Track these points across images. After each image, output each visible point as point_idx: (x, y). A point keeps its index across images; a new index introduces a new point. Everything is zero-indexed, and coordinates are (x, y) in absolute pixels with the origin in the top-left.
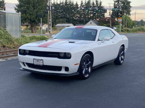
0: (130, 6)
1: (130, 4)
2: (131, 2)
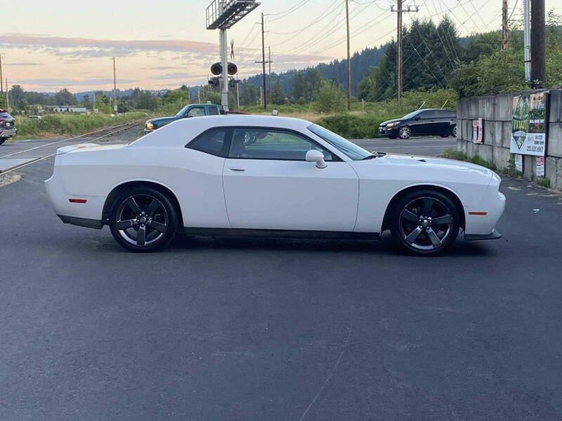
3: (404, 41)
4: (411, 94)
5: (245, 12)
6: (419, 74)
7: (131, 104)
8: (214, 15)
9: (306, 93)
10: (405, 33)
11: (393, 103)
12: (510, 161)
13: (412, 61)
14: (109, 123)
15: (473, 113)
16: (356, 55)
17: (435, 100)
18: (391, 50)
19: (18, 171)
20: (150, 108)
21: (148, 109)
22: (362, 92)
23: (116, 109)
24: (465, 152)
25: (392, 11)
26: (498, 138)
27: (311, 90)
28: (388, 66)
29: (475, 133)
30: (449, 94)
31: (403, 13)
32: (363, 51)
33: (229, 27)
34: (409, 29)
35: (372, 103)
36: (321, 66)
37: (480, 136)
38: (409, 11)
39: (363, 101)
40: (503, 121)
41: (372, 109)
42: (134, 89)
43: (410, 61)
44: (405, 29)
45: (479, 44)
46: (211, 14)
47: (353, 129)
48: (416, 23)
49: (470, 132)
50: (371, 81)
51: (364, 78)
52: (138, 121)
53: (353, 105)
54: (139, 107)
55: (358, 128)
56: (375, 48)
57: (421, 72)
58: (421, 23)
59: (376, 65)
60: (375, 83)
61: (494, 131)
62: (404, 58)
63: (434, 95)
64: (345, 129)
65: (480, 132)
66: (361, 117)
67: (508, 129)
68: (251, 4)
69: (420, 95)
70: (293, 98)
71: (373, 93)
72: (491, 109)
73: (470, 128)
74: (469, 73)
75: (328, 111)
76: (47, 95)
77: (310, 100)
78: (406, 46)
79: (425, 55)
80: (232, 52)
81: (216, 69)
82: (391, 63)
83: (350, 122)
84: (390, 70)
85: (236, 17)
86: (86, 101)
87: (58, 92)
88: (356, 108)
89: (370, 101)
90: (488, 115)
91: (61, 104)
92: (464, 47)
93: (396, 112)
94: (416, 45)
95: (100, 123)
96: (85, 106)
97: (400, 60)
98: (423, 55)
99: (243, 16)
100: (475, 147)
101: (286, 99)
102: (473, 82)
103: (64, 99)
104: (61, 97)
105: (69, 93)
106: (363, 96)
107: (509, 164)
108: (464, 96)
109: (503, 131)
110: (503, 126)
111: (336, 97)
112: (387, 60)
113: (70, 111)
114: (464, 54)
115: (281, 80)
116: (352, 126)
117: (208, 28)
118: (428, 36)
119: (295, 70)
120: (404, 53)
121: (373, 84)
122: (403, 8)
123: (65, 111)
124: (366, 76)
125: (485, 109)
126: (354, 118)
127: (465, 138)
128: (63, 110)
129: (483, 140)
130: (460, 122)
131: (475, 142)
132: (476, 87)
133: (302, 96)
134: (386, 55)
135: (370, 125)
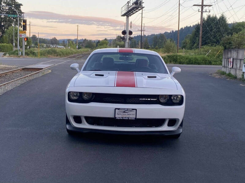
0: (20, 10)
1: (20, 7)
2: (22, 5)
3: (203, 24)
4: (205, 47)
5: (138, 10)
6: (209, 38)
7: (82, 45)
8: (125, 11)
9: (159, 44)
10: (204, 21)
11: (197, 51)
12: (242, 75)
13: (206, 33)
14: (75, 53)
15: (229, 56)
16: (182, 29)
17: (215, 50)
18: (197, 27)
19: (49, 69)
20: (91, 47)
21: (90, 48)
22: (183, 45)
23: (77, 47)
24: (225, 71)
25: (199, 11)
26: (238, 66)
27: (161, 43)
28: (195, 34)
29: (230, 63)
30: (221, 48)
31: (203, 13)
32: (185, 27)
33: (130, 16)
34: (206, 19)
35: (188, 50)
36: (166, 33)
37: (232, 65)
38: (206, 12)
39: (184, 49)
40: (241, 60)
41: (188, 53)
42: (84, 39)
43: (205, 32)
44: (204, 19)
45: (237, 27)
46: (123, 10)
47: (179, 60)
48: (209, 17)
49: (228, 63)
50: (188, 41)
51: (185, 39)
52: (86, 53)
53: (179, 51)
54: (86, 47)
55: (182, 60)
56: (190, 26)
57: (210, 38)
58: (211, 16)
59: (190, 34)
60: (189, 42)
61: (237, 63)
62: (203, 32)
63: (215, 48)
64: (176, 60)
65: (232, 63)
66: (183, 56)
67: (242, 62)
68: (141, 7)
69: (209, 47)
70: (153, 46)
71: (188, 46)
72: (236, 55)
73: (228, 62)
74: (229, 40)
75: (169, 52)
76: (47, 39)
77: (160, 48)
78: (204, 26)
79: (212, 31)
80: (131, 26)
81: (124, 33)
82: (197, 33)
83: (178, 57)
84: (196, 36)
85: (134, 12)
86: (64, 43)
87: (52, 38)
88: (181, 52)
89: (187, 49)
90: (235, 57)
91: (53, 44)
92: (229, 28)
93: (198, 54)
94: (208, 26)
95: (72, 53)
96: (63, 45)
97: (201, 32)
98: (211, 30)
99: (137, 12)
100: (229, 69)
101: (150, 46)
102: (230, 43)
103: (54, 42)
104: (53, 41)
105: (57, 40)
106: (184, 47)
107: (242, 76)
108: (226, 49)
109: (240, 63)
110: (240, 61)
111: (173, 46)
112: (195, 32)
113: (57, 47)
114: (230, 31)
115: (148, 38)
116: (179, 59)
117: (121, 16)
118: (214, 22)
119: (154, 34)
120: (203, 29)
122: (204, 11)
123: (55, 47)
124: (185, 38)
125: (234, 54)
126: (180, 56)
127: (226, 66)
128: (54, 46)
129: (232, 67)
130: (224, 59)
131: (229, 67)
132: (231, 45)
133: (157, 45)
134: (194, 30)
135: (187, 59)
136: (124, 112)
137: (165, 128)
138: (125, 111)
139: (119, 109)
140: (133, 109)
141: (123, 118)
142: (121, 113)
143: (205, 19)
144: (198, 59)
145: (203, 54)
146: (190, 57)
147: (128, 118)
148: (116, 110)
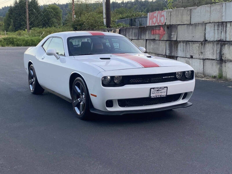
18: (10, 10)
45: (48, 9)
47: (16, 43)
64: (13, 42)
82: (11, 15)
84: (11, 19)
121: (2, 24)
134: (8, 12)
135: (23, 41)
136: (158, 91)
137: (180, 102)
138: (159, 89)
139: (153, 88)
140: (165, 87)
141: (156, 96)
142: (155, 92)
143: (17, 2)
144: (34, 40)
145: (38, 36)
146: (26, 39)
147: (161, 96)
148: (152, 89)
